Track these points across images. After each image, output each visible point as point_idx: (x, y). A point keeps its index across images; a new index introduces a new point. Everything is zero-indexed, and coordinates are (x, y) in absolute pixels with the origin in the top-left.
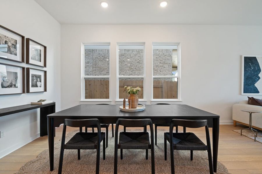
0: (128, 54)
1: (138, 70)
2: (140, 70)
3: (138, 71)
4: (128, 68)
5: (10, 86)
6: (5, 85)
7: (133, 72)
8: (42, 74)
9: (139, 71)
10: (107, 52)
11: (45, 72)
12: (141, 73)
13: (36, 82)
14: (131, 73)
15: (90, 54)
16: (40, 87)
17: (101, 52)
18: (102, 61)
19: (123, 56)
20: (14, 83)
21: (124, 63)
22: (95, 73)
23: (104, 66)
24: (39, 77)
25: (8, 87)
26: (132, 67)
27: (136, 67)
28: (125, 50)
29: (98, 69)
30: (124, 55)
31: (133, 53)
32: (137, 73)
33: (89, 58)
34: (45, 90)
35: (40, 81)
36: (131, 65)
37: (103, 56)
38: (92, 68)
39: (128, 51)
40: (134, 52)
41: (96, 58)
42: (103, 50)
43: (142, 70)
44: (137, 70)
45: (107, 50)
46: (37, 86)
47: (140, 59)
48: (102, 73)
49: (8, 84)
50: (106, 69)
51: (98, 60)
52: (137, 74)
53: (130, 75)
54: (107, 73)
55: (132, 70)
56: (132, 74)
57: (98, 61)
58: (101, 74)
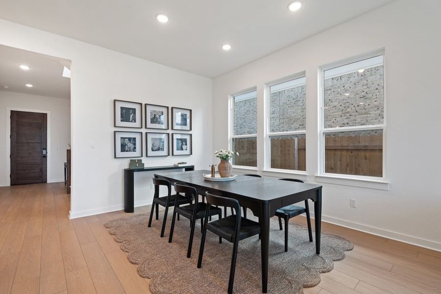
0: (339, 85)
1: (362, 114)
2: (366, 113)
3: (361, 116)
4: (340, 113)
5: (159, 149)
6: (154, 149)
7: (351, 119)
8: (188, 138)
9: (366, 115)
10: (300, 91)
11: (191, 135)
12: (369, 119)
13: (182, 146)
14: (346, 121)
15: (276, 99)
16: (186, 150)
17: (291, 94)
18: (292, 106)
19: (329, 92)
20: (161, 147)
21: (331, 104)
22: (283, 127)
23: (295, 114)
24: (185, 140)
25: (156, 150)
26: (349, 110)
27: (357, 108)
28: (333, 79)
29: (287, 120)
30: (330, 89)
31: (349, 82)
32: (359, 120)
33: (275, 105)
34: (191, 154)
35: (186, 145)
36: (347, 104)
37: (294, 99)
38: (278, 121)
39: (339, 79)
40: (351, 79)
41: (284, 103)
42: (294, 88)
43: (371, 113)
44: (359, 115)
45: (300, 88)
46: (182, 149)
47: (366, 90)
48: (293, 127)
49: (157, 148)
50: (300, 118)
51: (287, 106)
52: (359, 123)
53: (344, 125)
54: (300, 125)
55: (348, 115)
56: (348, 124)
57: (286, 108)
58: (290, 129)
